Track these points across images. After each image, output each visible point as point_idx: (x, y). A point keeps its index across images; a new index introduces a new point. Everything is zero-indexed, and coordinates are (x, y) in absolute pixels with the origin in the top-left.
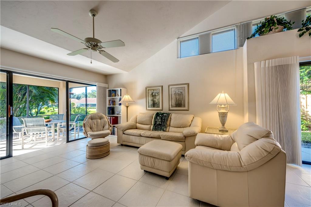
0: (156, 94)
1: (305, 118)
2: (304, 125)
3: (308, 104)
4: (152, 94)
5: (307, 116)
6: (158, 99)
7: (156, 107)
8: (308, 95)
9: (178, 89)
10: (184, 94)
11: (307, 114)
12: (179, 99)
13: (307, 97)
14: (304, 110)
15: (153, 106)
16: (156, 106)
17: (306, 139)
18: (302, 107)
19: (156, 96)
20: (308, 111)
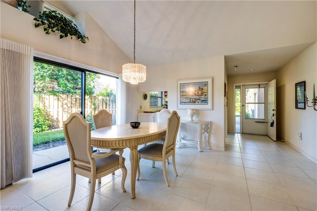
1: (48, 118)
2: (47, 125)
3: (50, 105)
5: (49, 116)
8: (50, 96)
11: (49, 114)
13: (49, 98)
14: (47, 111)
17: (45, 140)
18: (46, 108)
20: (50, 112)
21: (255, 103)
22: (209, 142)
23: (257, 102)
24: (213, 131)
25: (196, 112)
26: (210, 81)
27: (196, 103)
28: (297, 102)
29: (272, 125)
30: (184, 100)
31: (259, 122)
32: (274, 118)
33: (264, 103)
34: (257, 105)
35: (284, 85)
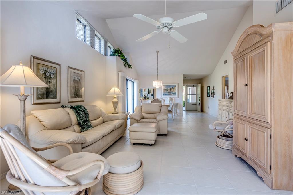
0: (52, 76)
4: (45, 73)
6: (54, 85)
7: (52, 98)
9: (77, 76)
10: (81, 82)
12: (77, 88)
15: (45, 96)
16: (51, 96)
19: (51, 78)
21: (190, 95)
22: (176, 112)
23: (191, 94)
24: (178, 107)
25: (171, 99)
26: (177, 85)
27: (171, 95)
28: (208, 94)
29: (199, 105)
30: (165, 94)
31: (193, 104)
32: (200, 102)
33: (196, 95)
34: (191, 96)
35: (204, 87)
